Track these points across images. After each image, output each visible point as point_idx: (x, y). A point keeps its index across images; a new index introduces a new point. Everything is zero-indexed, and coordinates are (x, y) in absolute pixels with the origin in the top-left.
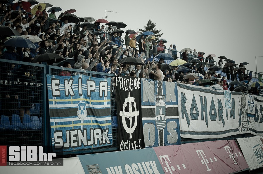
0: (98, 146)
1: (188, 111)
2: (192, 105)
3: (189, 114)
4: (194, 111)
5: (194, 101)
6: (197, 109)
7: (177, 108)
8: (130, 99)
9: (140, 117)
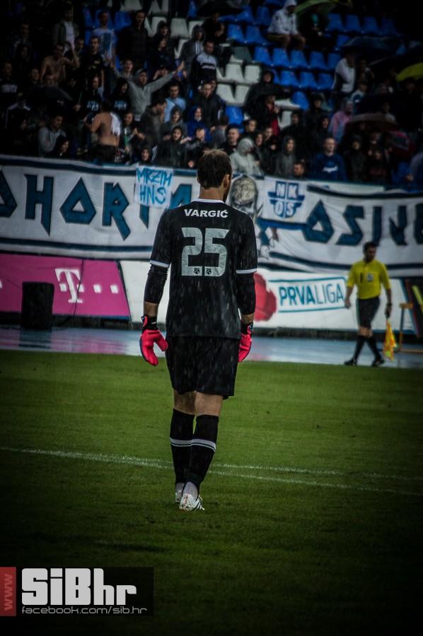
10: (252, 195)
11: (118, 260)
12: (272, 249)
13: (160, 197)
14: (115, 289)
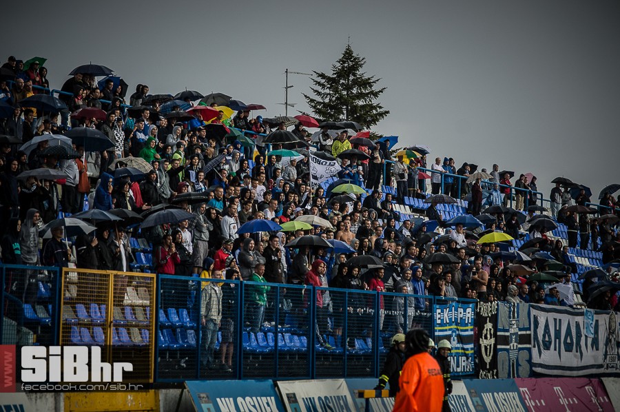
0: (464, 374)
1: (540, 338)
2: (545, 330)
3: (541, 342)
4: (547, 339)
5: (547, 326)
6: (549, 336)
7: (530, 335)
8: (489, 326)
9: (495, 345)
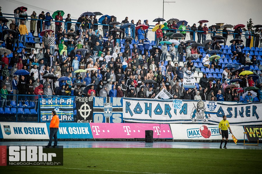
0: (65, 121)
1: (132, 110)
2: (136, 107)
4: (138, 110)
5: (138, 105)
6: (141, 109)
7: (122, 108)
8: (85, 105)
9: (92, 112)
10: (203, 105)
11: (169, 124)
12: (209, 119)
13: (179, 107)
14: (168, 131)
